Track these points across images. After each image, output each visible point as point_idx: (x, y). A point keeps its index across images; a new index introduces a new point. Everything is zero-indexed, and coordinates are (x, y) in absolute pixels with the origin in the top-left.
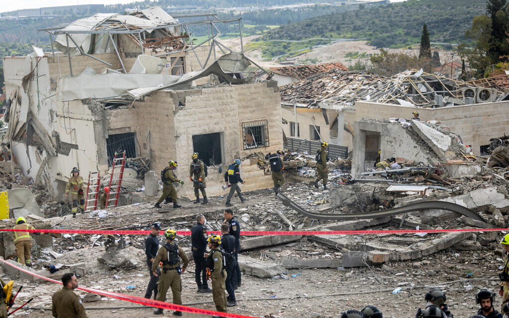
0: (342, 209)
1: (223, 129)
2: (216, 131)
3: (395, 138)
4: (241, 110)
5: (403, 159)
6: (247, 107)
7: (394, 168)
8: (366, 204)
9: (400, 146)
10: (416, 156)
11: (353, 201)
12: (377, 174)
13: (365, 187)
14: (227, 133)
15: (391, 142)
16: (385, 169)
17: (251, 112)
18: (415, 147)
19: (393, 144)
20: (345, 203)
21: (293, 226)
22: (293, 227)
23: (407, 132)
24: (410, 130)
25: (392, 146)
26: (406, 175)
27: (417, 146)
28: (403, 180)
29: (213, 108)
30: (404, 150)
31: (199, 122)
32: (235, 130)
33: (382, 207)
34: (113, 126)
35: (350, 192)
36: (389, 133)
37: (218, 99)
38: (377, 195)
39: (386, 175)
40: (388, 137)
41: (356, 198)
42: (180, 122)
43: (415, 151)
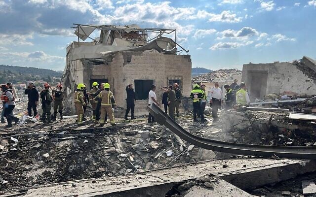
0: (233, 134)
1: (155, 78)
2: (150, 79)
3: (283, 74)
4: (167, 70)
5: (292, 93)
6: (170, 68)
7: (284, 99)
8: (261, 131)
9: (288, 81)
10: (308, 89)
11: (245, 127)
12: (266, 104)
13: (259, 114)
14: (157, 80)
15: (279, 78)
16: (275, 100)
17: (174, 71)
18: (307, 81)
19: (280, 80)
20: (236, 128)
21: (184, 145)
22: (183, 147)
23: (297, 68)
24: (302, 66)
25: (279, 82)
26: (301, 106)
27: (310, 79)
28: (298, 110)
29: (149, 65)
30: (293, 84)
31: (140, 72)
32: (162, 80)
33: (282, 136)
34: (94, 74)
35: (243, 118)
36: (276, 70)
37: (153, 59)
38: (275, 123)
39: (277, 105)
40: (276, 75)
41: (249, 124)
42: (127, 70)
43: (307, 84)
